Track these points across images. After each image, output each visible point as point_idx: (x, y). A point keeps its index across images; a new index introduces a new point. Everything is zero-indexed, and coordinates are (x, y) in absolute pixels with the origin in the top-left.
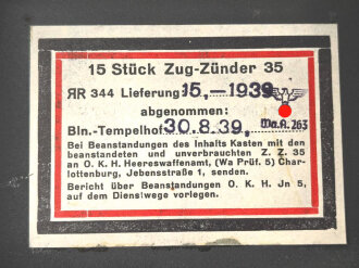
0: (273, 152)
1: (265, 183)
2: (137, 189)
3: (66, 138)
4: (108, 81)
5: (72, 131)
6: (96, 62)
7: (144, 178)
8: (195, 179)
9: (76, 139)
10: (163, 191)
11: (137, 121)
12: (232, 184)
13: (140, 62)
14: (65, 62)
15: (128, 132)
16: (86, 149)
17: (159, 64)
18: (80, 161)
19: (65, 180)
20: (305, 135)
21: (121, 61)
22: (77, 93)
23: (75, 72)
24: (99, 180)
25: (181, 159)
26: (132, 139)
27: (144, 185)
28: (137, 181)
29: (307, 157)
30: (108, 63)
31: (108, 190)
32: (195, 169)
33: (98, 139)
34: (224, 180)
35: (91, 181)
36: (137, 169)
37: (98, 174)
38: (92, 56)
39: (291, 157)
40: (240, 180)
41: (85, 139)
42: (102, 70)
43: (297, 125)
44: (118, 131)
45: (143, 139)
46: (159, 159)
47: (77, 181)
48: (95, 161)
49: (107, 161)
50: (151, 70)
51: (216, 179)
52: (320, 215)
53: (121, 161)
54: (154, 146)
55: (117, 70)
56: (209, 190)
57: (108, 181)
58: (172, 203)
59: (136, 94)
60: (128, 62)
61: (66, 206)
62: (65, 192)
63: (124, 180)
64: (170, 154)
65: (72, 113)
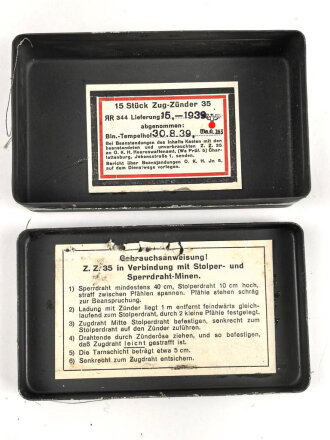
0: (206, 145)
1: (202, 161)
2: (140, 164)
3: (105, 140)
4: (125, 112)
5: (107, 136)
6: (118, 102)
7: (144, 159)
8: (168, 159)
9: (110, 140)
10: (153, 165)
11: (139, 131)
12: (186, 162)
13: (141, 102)
14: (104, 103)
15: (135, 137)
16: (115, 145)
17: (150, 103)
18: (112, 151)
19: (105, 161)
20: (222, 137)
21: (131, 102)
22: (109, 118)
23: (108, 107)
24: (121, 160)
25: (162, 149)
26: (137, 140)
27: (143, 162)
28: (140, 160)
29: (223, 148)
30: (125, 103)
31: (126, 165)
32: (168, 154)
33: (120, 140)
34: (182, 159)
35: (118, 160)
36: (139, 154)
37: (121, 157)
38: (116, 99)
39: (215, 148)
40: (190, 159)
41: (114, 140)
42: (122, 106)
43: (218, 132)
44: (130, 136)
45: (142, 140)
46: (151, 150)
47: (110, 161)
48: (119, 151)
49: (125, 151)
50: (146, 106)
51: (178, 159)
52: (229, 175)
53: (132, 151)
54: (148, 143)
55: (129, 106)
56: (175, 164)
57: (126, 161)
58: (157, 171)
59: (138, 118)
60: (134, 102)
61: (106, 173)
62: (105, 166)
63: (133, 160)
64: (156, 147)
65: (108, 127)
